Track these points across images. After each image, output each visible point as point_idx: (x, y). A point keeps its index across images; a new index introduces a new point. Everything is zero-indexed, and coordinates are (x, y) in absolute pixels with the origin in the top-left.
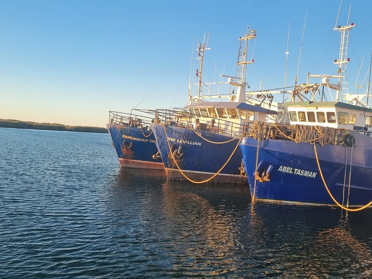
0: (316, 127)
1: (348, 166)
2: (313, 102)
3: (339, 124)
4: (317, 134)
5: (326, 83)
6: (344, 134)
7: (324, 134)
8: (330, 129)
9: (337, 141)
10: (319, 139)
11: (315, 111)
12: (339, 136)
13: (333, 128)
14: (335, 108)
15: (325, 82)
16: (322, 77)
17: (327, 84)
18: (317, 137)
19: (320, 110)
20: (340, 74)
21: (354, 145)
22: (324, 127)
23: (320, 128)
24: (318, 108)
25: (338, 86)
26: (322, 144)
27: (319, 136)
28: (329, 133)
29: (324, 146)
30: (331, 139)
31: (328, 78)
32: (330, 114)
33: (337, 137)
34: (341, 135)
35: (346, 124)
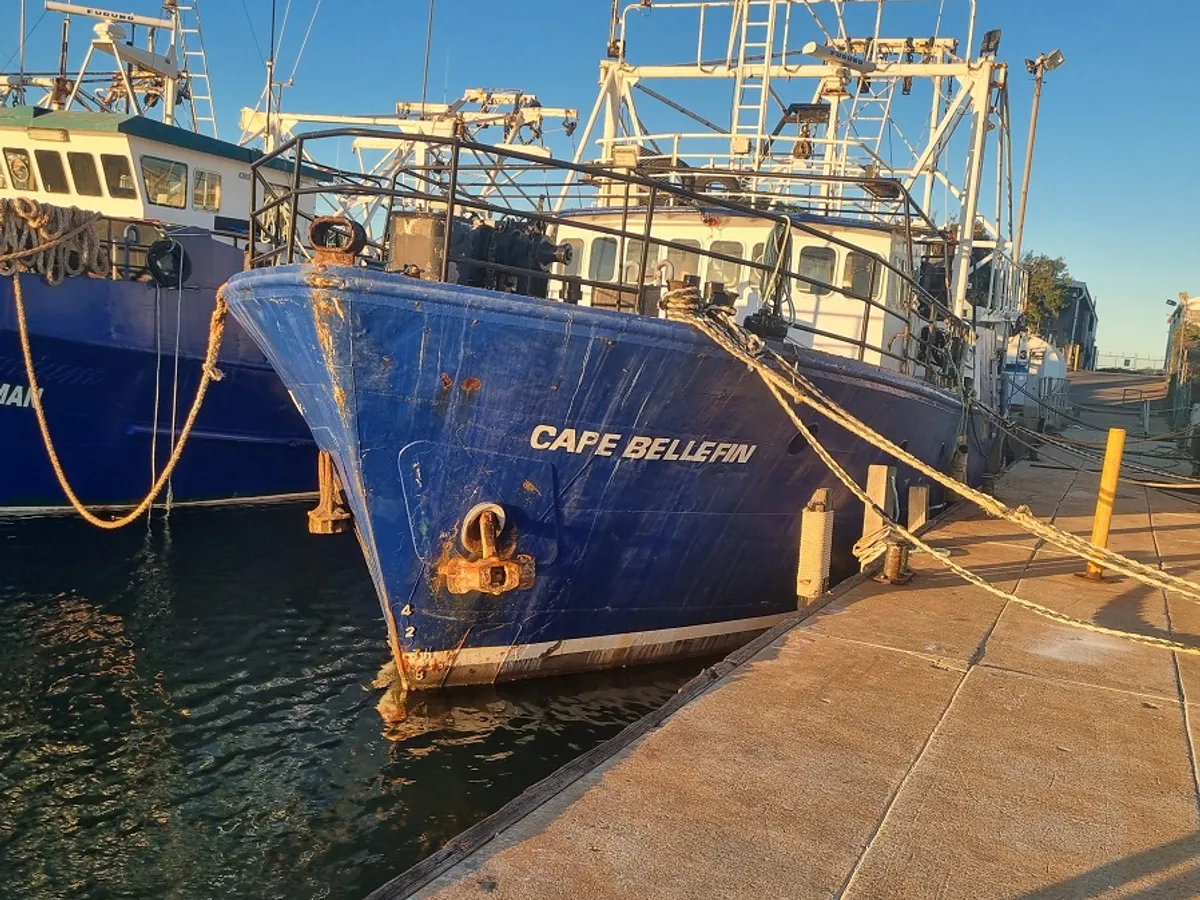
0: (17, 204)
1: (168, 361)
2: (51, 111)
3: (150, 203)
4: (25, 232)
5: (111, 42)
6: (148, 241)
7: (57, 235)
8: (83, 217)
9: (116, 265)
10: (38, 253)
11: (63, 149)
12: (126, 247)
13: (99, 213)
14: (126, 140)
15: (105, 39)
16: (93, 14)
17: (114, 46)
18: (29, 245)
19: (80, 143)
20: (174, 16)
21: (190, 282)
22: (56, 208)
23: (34, 208)
24: (71, 137)
25: (168, 61)
26: (49, 274)
27: (35, 243)
28: (81, 229)
29: (58, 283)
30: (85, 255)
31: (120, 24)
32: (114, 164)
33: (119, 248)
34: (137, 242)
35: (183, 205)
